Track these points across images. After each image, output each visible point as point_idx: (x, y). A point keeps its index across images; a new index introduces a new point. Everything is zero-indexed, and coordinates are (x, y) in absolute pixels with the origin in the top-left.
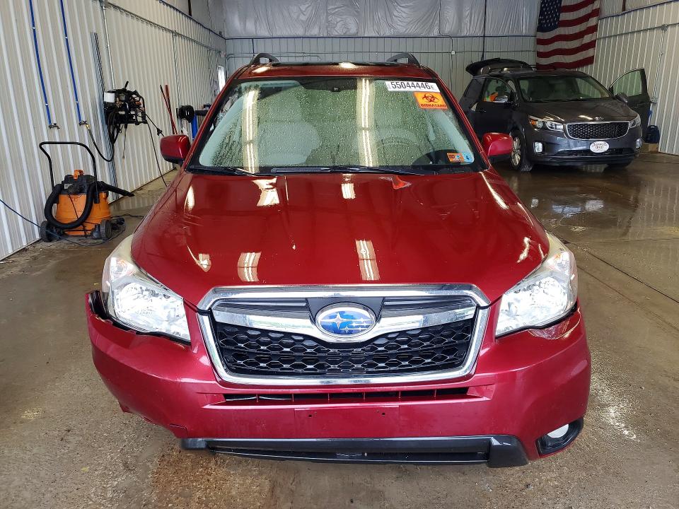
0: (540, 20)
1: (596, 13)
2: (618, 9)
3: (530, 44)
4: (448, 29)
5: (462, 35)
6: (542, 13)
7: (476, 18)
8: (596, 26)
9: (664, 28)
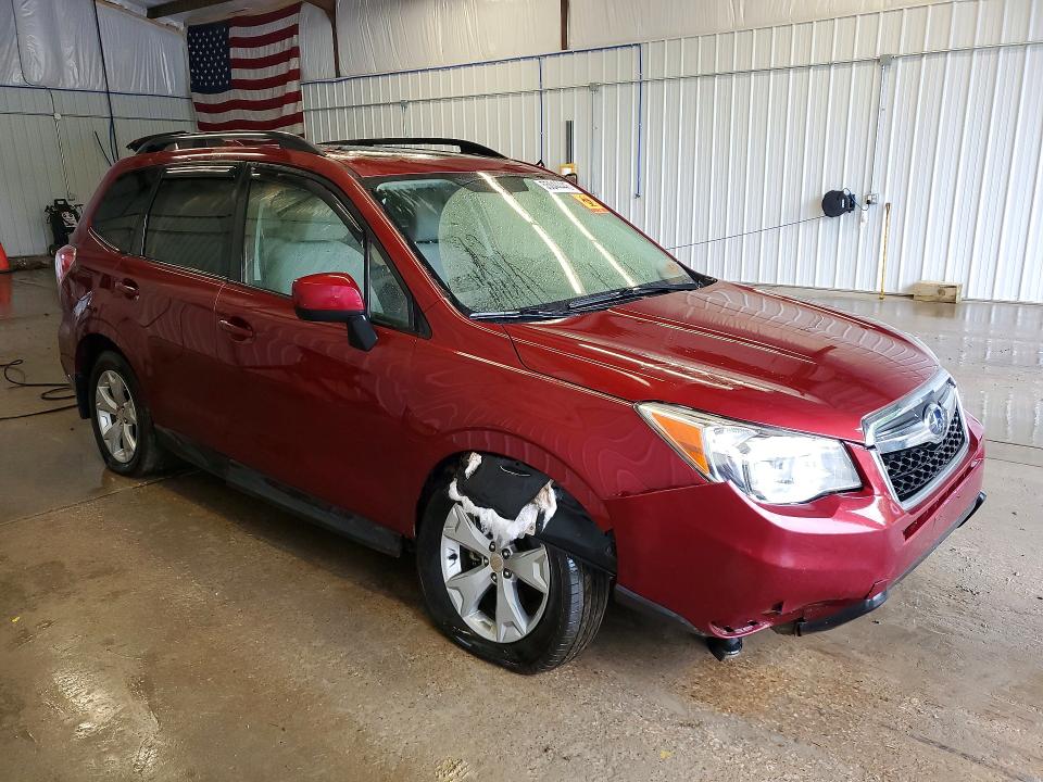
0: (193, 75)
1: (295, 75)
2: (330, 74)
3: (183, 110)
4: (37, 75)
5: (68, 87)
6: (193, 64)
7: (87, 60)
8: (299, 92)
9: (403, 104)
